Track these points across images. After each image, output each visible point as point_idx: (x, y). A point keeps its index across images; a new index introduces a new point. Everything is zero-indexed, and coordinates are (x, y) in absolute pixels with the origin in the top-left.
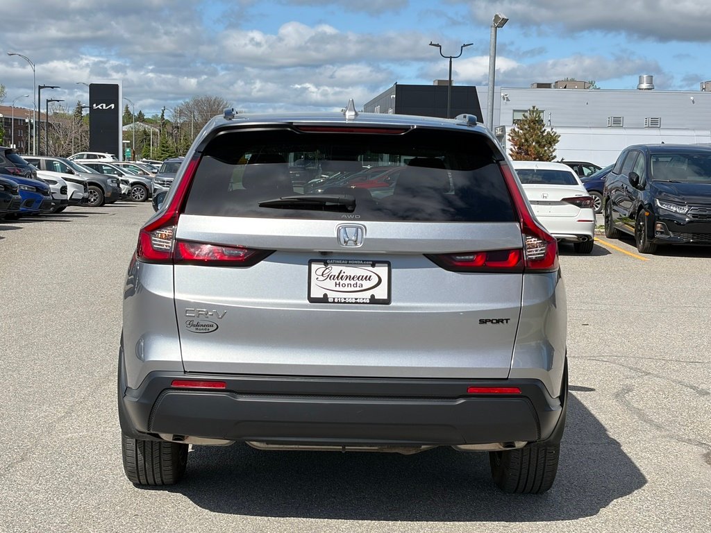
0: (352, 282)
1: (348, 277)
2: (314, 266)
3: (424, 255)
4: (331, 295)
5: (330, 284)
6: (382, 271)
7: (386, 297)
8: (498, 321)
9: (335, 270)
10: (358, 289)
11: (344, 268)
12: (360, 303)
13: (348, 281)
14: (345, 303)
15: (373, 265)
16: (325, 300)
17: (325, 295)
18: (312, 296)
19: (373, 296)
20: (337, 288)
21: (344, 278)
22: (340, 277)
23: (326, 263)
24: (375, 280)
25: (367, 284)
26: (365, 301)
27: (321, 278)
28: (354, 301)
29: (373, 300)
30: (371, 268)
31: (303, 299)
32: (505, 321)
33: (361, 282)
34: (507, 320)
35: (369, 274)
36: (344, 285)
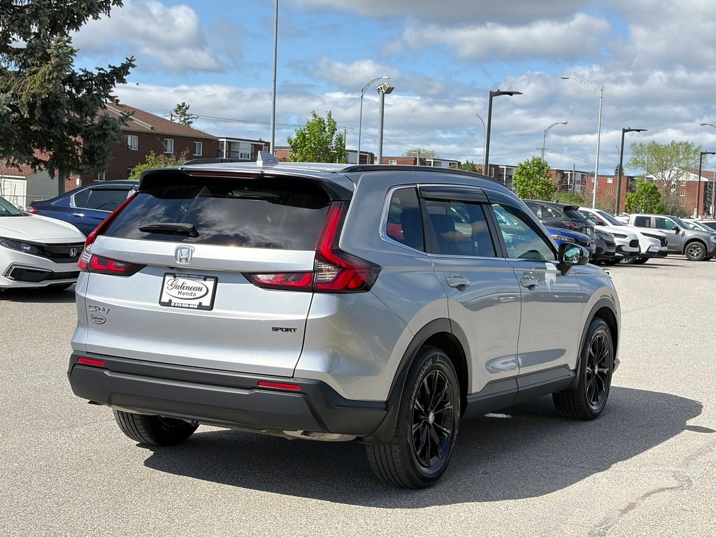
0: (190, 292)
1: (188, 288)
2: (168, 278)
3: (242, 273)
4: (174, 300)
5: (175, 292)
6: (210, 284)
7: (209, 305)
8: (287, 330)
9: (180, 281)
10: (192, 297)
11: (186, 281)
12: (191, 308)
13: (187, 291)
14: (181, 307)
15: (205, 279)
16: (169, 304)
17: (170, 301)
18: (162, 301)
19: (200, 303)
20: (179, 296)
21: (185, 288)
22: (182, 287)
23: (175, 277)
24: (204, 291)
25: (199, 294)
26: (194, 307)
27: (170, 287)
28: (187, 306)
29: (200, 307)
30: (203, 282)
31: (155, 302)
32: (293, 330)
33: (195, 292)
34: (294, 329)
35: (201, 286)
36: (184, 294)
